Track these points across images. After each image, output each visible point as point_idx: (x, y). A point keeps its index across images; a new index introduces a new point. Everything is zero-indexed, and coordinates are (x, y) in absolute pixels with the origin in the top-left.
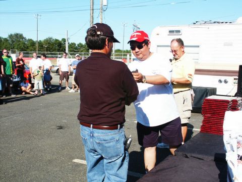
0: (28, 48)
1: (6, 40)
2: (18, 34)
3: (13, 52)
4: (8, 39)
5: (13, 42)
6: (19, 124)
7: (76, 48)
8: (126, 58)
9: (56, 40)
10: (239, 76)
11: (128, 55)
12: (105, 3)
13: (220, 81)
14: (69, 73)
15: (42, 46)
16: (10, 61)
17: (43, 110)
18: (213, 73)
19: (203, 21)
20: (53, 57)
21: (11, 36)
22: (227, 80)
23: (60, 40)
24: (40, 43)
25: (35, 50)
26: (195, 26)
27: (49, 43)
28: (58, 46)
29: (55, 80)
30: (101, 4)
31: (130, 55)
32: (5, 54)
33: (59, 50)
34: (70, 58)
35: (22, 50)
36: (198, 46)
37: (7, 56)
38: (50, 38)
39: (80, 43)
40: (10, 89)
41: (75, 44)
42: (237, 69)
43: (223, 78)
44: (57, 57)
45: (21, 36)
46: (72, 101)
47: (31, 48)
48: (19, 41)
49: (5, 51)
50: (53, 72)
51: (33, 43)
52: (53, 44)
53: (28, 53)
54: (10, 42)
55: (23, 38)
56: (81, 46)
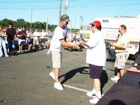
0: (26, 26)
1: (15, 22)
2: (21, 19)
5: (19, 23)
7: (51, 27)
8: (77, 33)
9: (41, 23)
12: (67, 5)
15: (34, 26)
19: (120, 16)
21: (18, 20)
23: (43, 23)
24: (33, 24)
25: (30, 27)
27: (37, 24)
28: (42, 26)
30: (65, 5)
31: (79, 32)
33: (42, 28)
41: (50, 25)
45: (23, 20)
47: (28, 26)
48: (22, 23)
51: (29, 24)
52: (39, 25)
54: (17, 23)
55: (24, 21)
56: (53, 26)
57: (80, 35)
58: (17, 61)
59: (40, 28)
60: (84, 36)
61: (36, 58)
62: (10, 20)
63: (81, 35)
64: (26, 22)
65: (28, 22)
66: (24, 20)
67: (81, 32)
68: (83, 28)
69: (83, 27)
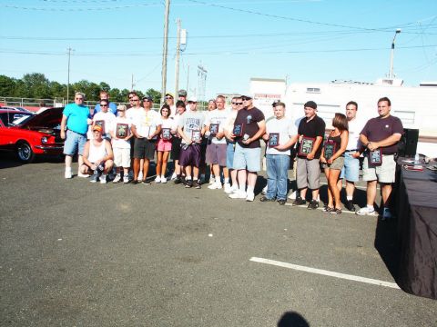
0: (51, 94)
1: (20, 82)
2: (37, 75)
4: (24, 81)
5: (31, 84)
7: (120, 96)
9: (93, 84)
15: (72, 92)
21: (27, 77)
23: (98, 84)
27: (83, 89)
28: (96, 92)
30: (178, 42)
38: (85, 82)
39: (126, 90)
45: (39, 78)
47: (56, 94)
51: (59, 88)
52: (89, 90)
55: (45, 80)
59: (90, 98)
62: (5, 78)
64: (50, 81)
65: (56, 83)
66: (43, 75)
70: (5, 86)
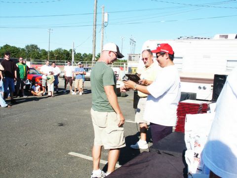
0: (41, 56)
1: (23, 50)
2: (33, 45)
3: (29, 60)
4: (25, 49)
5: (29, 51)
6: (26, 121)
7: (81, 58)
8: (123, 67)
9: (65, 51)
10: (214, 83)
11: (125, 64)
12: (106, 20)
13: (200, 88)
14: (72, 78)
15: (53, 55)
16: (24, 67)
17: (48, 109)
18: (194, 81)
20: (61, 65)
21: (27, 47)
22: (206, 87)
23: (68, 50)
24: (52, 53)
25: (47, 58)
26: (179, 40)
27: (59, 53)
28: (67, 55)
29: (61, 84)
31: (127, 64)
32: (21, 62)
33: (66, 59)
34: (75, 65)
35: (37, 58)
36: (182, 58)
37: (23, 63)
38: (60, 49)
40: (23, 92)
41: (80, 54)
42: (213, 77)
43: (202, 85)
44: (64, 65)
45: (36, 47)
46: (74, 102)
47: (44, 57)
48: (34, 51)
49: (21, 59)
50: (60, 77)
51: (45, 53)
52: (62, 54)
53: (41, 61)
54: (27, 52)
55: (38, 48)
56: (85, 55)
57: (128, 70)
58: (10, 115)
59: (63, 59)
60: (135, 70)
61: (45, 110)
62: (14, 47)
63: (130, 70)
64: (41, 49)
65: (44, 50)
66: (37, 45)
67: (130, 64)
68: (132, 58)
69: (132, 56)
70: (13, 53)
